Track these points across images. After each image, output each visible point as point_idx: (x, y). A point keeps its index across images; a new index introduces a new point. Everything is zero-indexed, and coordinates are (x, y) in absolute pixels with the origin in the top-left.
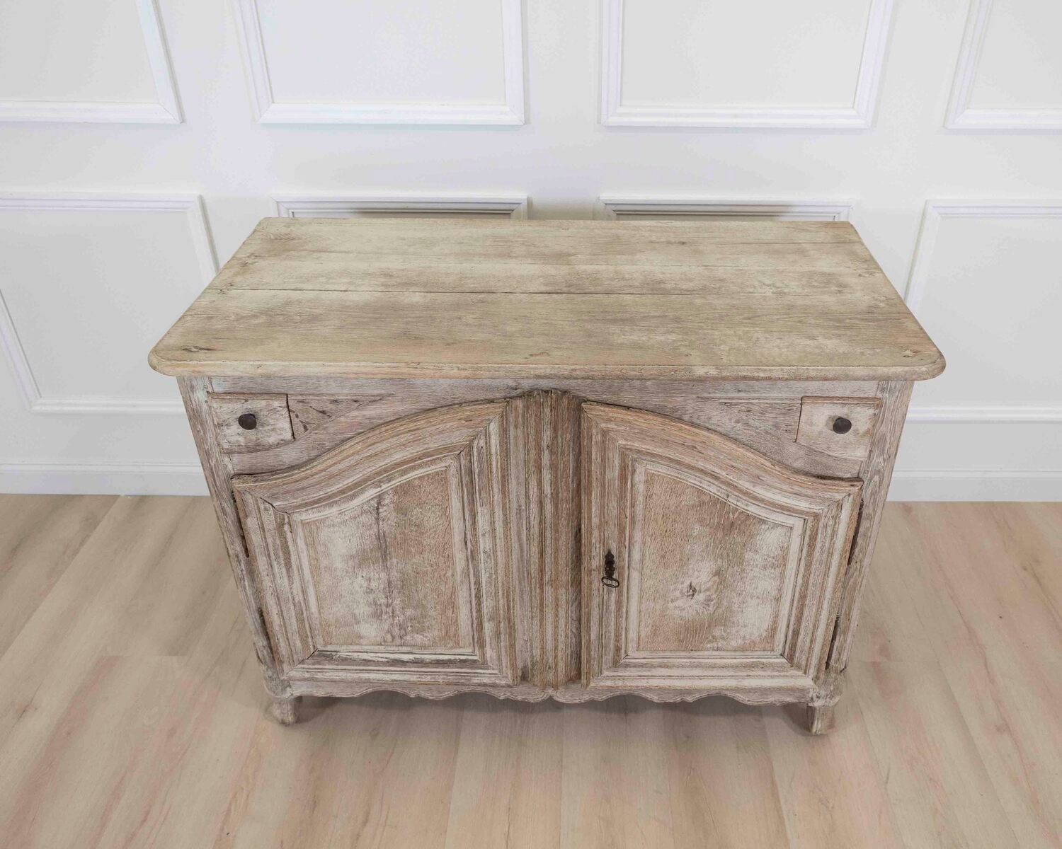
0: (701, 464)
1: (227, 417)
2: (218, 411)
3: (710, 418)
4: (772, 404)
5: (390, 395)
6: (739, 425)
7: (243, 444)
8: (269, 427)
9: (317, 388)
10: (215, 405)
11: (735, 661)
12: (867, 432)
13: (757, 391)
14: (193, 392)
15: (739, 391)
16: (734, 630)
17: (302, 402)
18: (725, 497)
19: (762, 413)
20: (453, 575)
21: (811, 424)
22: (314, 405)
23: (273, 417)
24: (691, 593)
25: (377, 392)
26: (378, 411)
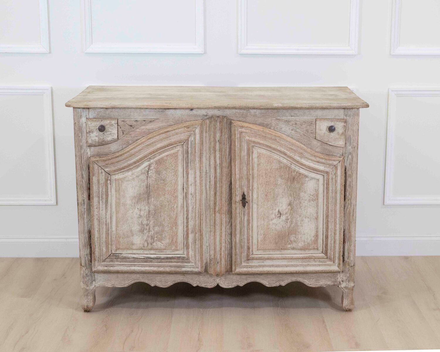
0: (279, 148)
1: (93, 128)
2: (90, 125)
3: (281, 129)
4: (305, 121)
5: (157, 119)
6: (293, 131)
7: (97, 141)
8: (109, 133)
9: (129, 116)
10: (89, 123)
11: (301, 255)
12: (343, 133)
13: (299, 116)
14: (81, 119)
15: (292, 116)
16: (300, 236)
17: (123, 121)
18: (290, 165)
19: (301, 125)
20: (177, 207)
21: (320, 130)
22: (128, 122)
23: (111, 128)
24: (279, 215)
25: (152, 118)
26: (152, 126)
